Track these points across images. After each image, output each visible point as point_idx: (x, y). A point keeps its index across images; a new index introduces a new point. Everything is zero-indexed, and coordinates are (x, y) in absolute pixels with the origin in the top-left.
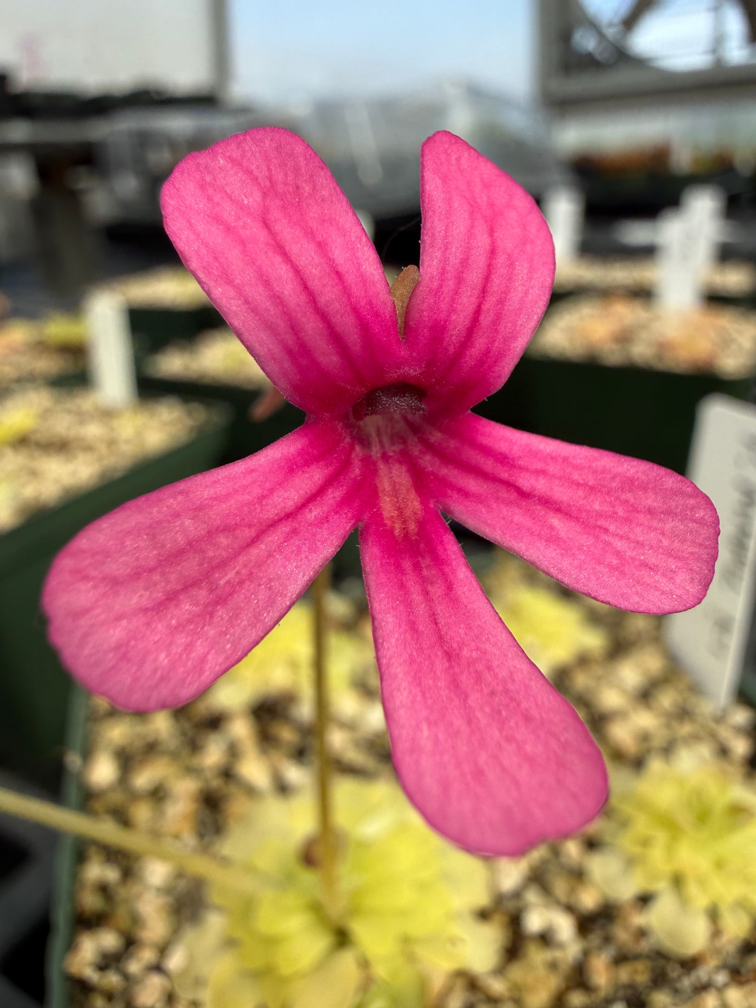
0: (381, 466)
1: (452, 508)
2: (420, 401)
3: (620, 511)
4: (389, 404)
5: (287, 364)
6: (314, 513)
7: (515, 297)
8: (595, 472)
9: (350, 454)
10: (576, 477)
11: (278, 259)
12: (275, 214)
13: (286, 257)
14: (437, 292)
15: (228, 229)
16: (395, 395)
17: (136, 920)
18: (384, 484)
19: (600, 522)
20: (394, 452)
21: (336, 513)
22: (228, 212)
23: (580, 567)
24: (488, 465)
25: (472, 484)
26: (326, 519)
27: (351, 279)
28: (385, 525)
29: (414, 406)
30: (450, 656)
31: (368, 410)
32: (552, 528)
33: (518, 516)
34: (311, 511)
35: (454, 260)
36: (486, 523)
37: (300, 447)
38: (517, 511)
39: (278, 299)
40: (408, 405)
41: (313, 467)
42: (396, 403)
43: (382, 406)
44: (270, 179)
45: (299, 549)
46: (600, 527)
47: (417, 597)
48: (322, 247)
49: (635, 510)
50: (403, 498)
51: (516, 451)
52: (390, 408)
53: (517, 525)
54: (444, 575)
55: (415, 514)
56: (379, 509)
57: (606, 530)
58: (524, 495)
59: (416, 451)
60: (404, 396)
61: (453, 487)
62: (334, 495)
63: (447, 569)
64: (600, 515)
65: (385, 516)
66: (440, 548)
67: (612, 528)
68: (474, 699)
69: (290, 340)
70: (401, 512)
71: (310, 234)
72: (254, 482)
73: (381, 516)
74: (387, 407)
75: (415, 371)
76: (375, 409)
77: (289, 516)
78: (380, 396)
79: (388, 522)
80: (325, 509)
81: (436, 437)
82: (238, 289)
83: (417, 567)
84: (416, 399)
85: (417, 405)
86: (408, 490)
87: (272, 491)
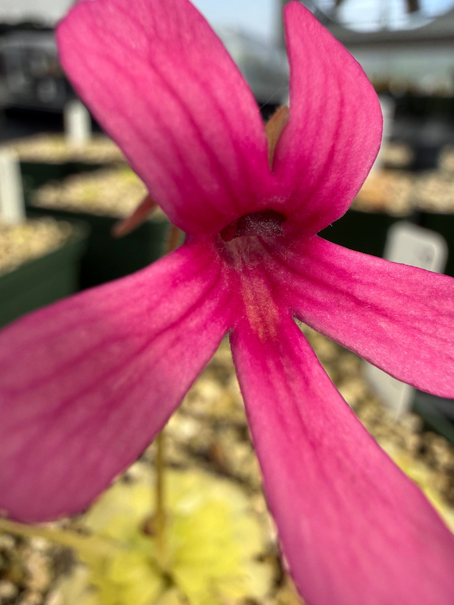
0: (243, 278)
1: (303, 315)
2: (280, 225)
3: (429, 315)
4: (256, 228)
5: (174, 191)
6: (193, 323)
7: (358, 140)
8: (410, 284)
9: (221, 270)
10: (398, 288)
11: (166, 96)
12: (160, 58)
13: (174, 93)
14: (302, 132)
15: (118, 67)
16: (261, 220)
17: (26, 574)
18: (248, 295)
19: (416, 324)
20: (253, 267)
21: (213, 321)
22: (118, 52)
23: (403, 362)
24: (331, 279)
25: (319, 295)
26: (205, 326)
27: (232, 115)
28: (251, 330)
29: (275, 229)
30: (315, 445)
31: (237, 232)
32: (380, 329)
33: (355, 320)
34: (192, 320)
35: (316, 105)
36: (331, 327)
37: (182, 264)
38: (354, 316)
39: (167, 131)
40: (271, 229)
41: (193, 281)
42: (262, 227)
43: (250, 229)
44: (155, 27)
45: (183, 354)
46: (415, 328)
47: (282, 393)
48: (206, 86)
49: (439, 314)
50: (264, 307)
51: (353, 268)
52: (256, 231)
53: (355, 328)
54: (302, 373)
55: (274, 319)
56: (246, 316)
57: (420, 330)
58: (360, 303)
59: (271, 266)
60: (268, 221)
61: (302, 296)
62: (210, 306)
63: (304, 367)
64: (415, 319)
65: (251, 322)
66: (296, 348)
67: (424, 329)
68: (339, 484)
69: (176, 168)
70: (263, 319)
71: (195, 76)
72: (143, 296)
73: (248, 322)
74: (254, 230)
75: (282, 199)
76: (244, 232)
77: (173, 325)
78: (249, 221)
79: (253, 327)
80: (204, 318)
81: (288, 255)
82: (130, 121)
83: (279, 367)
84: (277, 224)
85: (278, 229)
86: (267, 300)
87: (158, 303)
